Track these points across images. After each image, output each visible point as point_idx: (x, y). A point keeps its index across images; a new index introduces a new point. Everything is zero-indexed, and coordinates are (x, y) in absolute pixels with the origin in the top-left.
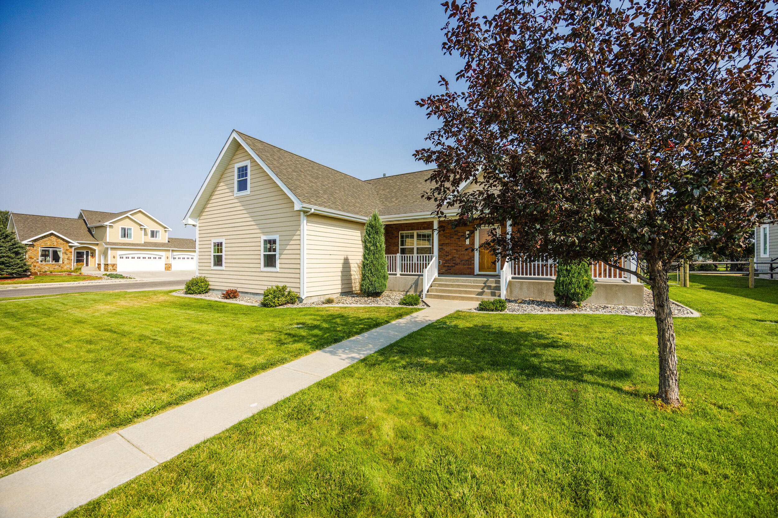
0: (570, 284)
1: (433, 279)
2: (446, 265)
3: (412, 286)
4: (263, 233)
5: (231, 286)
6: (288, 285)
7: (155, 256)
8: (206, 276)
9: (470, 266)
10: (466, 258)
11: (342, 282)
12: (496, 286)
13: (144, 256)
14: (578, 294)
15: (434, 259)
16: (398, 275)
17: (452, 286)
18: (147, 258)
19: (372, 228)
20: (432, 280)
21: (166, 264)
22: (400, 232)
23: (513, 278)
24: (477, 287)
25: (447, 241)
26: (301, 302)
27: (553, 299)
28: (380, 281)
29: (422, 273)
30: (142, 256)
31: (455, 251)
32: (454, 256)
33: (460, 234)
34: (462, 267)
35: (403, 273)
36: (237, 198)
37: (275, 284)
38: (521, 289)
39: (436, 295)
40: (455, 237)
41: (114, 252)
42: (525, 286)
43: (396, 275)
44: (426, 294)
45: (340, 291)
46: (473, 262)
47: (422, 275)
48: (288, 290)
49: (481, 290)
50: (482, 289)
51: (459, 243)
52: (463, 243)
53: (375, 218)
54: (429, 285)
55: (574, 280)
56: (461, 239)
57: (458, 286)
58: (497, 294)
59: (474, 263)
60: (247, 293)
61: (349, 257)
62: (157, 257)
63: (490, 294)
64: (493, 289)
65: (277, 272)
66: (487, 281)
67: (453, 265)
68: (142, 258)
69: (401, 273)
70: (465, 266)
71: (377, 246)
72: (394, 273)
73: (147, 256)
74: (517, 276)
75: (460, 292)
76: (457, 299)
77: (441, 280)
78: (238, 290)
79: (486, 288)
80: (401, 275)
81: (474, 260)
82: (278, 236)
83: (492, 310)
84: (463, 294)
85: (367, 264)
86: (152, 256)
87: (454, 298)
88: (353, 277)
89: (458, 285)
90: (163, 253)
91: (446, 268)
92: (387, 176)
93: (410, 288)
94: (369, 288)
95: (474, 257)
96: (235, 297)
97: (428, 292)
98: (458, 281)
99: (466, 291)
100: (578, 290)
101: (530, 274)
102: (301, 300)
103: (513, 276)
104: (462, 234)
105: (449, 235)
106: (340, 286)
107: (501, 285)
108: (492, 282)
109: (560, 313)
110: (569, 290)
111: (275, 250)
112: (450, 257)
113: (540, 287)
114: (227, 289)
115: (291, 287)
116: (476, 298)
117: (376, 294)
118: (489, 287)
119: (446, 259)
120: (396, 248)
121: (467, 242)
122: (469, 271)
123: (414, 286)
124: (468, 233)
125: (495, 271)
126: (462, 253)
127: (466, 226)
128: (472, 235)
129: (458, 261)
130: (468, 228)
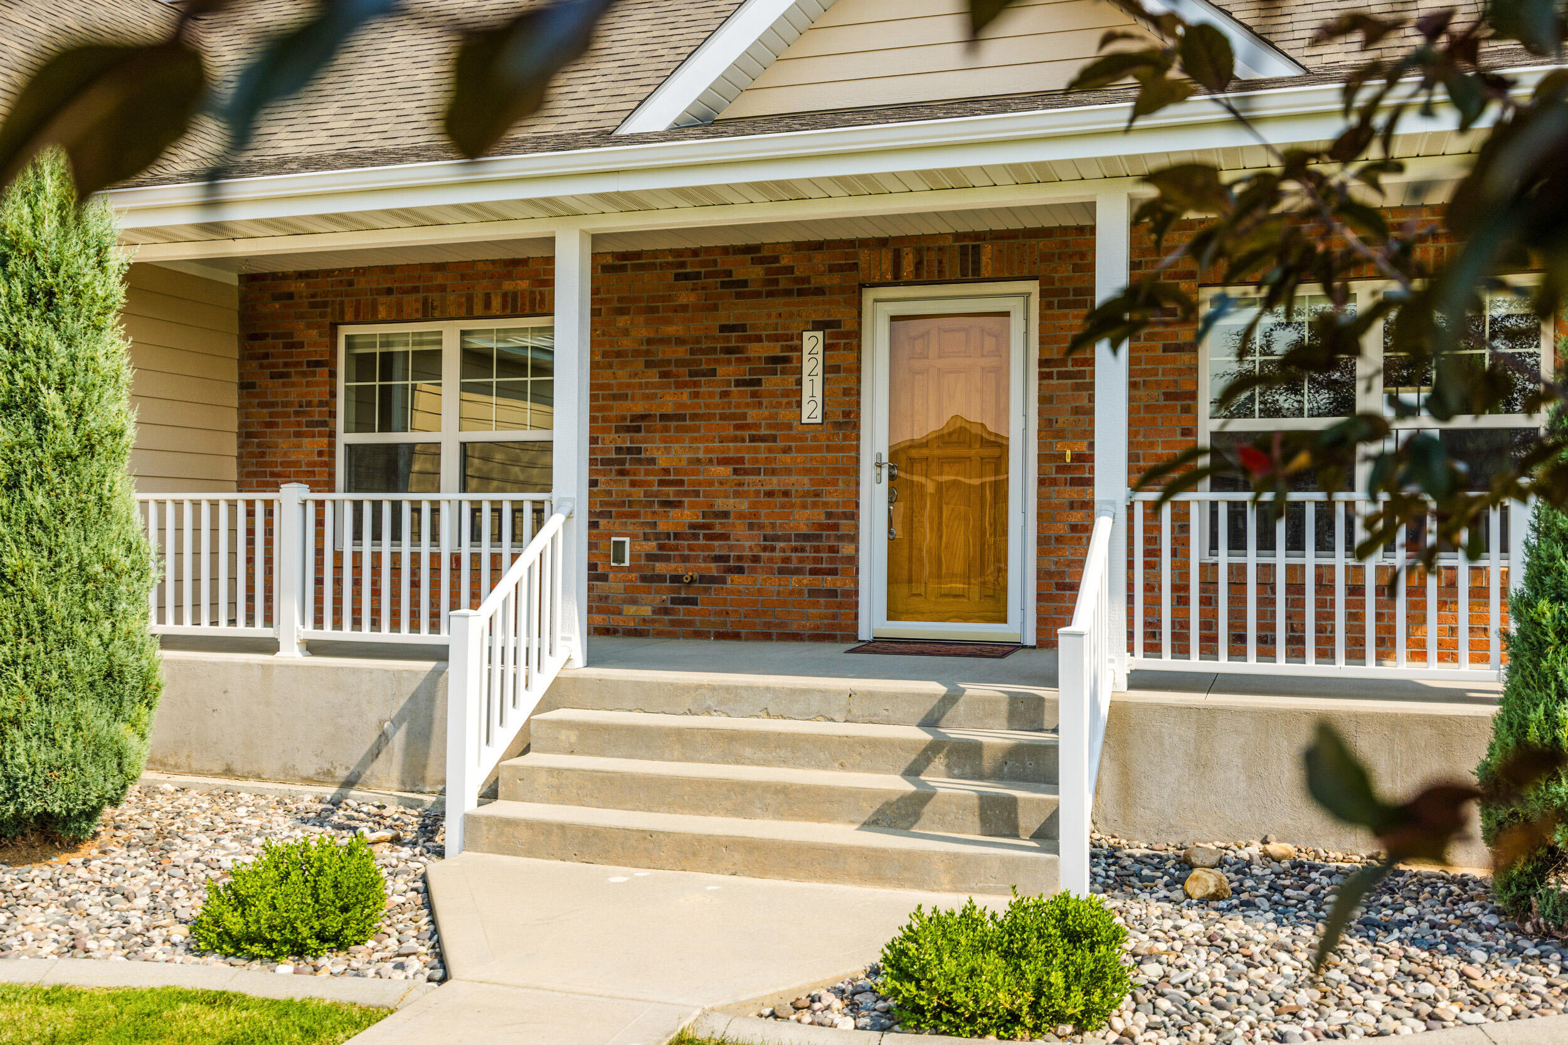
1: (541, 684)
2: (661, 567)
3: (384, 738)
9: (828, 582)
10: (802, 519)
12: (1017, 751)
15: (554, 523)
16: (291, 653)
20: (530, 699)
22: (345, 331)
23: (1138, 680)
24: (877, 753)
25: (671, 400)
28: (60, 716)
31: (725, 471)
32: (721, 504)
33: (758, 350)
34: (772, 584)
35: (327, 633)
38: (1201, 765)
39: (549, 826)
40: (728, 371)
43: (270, 646)
44: (470, 821)
46: (846, 549)
49: (900, 786)
50: (912, 772)
51: (753, 415)
52: (784, 415)
54: (505, 737)
56: (771, 383)
58: (1029, 821)
59: (853, 560)
63: (974, 820)
64: (997, 775)
66: (950, 700)
67: (713, 569)
69: (310, 632)
70: (793, 581)
71: (40, 421)
72: (259, 630)
74: (1167, 662)
76: (713, 865)
77: (606, 696)
79: (939, 763)
80: (313, 648)
81: (854, 539)
84: (766, 811)
89: (732, 737)
91: (662, 595)
93: (375, 753)
95: (854, 516)
97: (490, 794)
98: (729, 699)
99: (783, 791)
103: (1142, 662)
104: (776, 349)
105: (681, 352)
107: (1064, 741)
108: (983, 712)
112: (685, 516)
116: (862, 853)
118: (966, 758)
119: (662, 528)
120: (312, 445)
121: (811, 410)
122: (816, 614)
123: (399, 739)
124: (812, 343)
125: (1001, 617)
126: (773, 483)
127: (804, 290)
128: (842, 357)
129: (746, 542)
130: (818, 310)
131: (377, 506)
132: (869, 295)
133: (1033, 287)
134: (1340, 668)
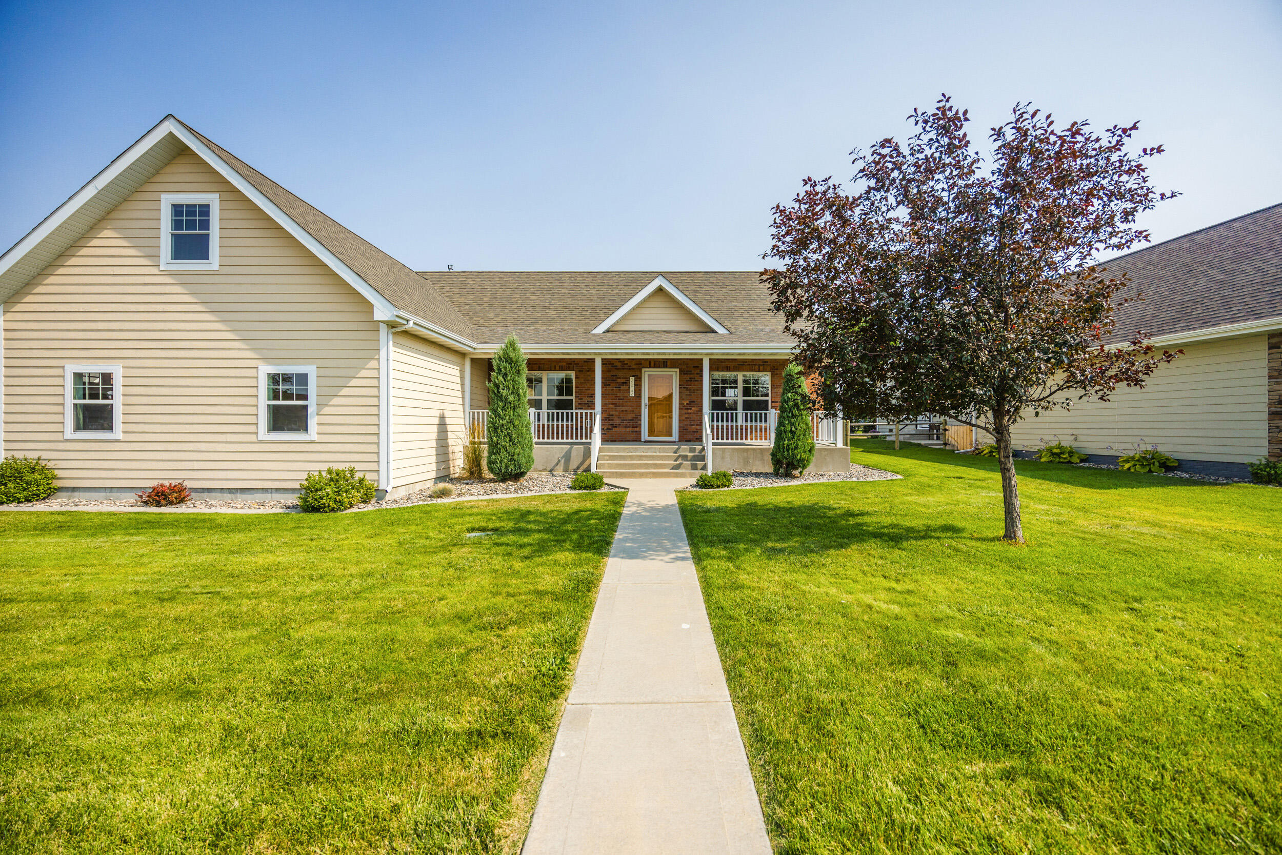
0: (796, 448)
3: (559, 461)
4: (265, 359)
5: (168, 478)
6: (358, 466)
8: (45, 455)
9: (635, 429)
10: (630, 416)
11: (437, 459)
14: (803, 460)
15: (598, 417)
17: (631, 458)
19: (510, 364)
20: (598, 451)
24: (668, 458)
26: (382, 498)
27: (770, 469)
29: (588, 440)
31: (612, 406)
32: (611, 413)
33: (620, 381)
34: (623, 430)
36: (171, 274)
37: (324, 467)
39: (613, 473)
40: (612, 385)
42: (727, 455)
45: (433, 475)
46: (639, 423)
47: (590, 443)
48: (358, 476)
49: (674, 463)
50: (676, 460)
51: (618, 394)
52: (626, 394)
53: (512, 345)
55: (800, 443)
56: (622, 387)
57: (640, 458)
58: (699, 467)
59: (640, 425)
60: (209, 490)
61: (447, 414)
63: (690, 467)
64: (692, 460)
65: (312, 442)
66: (679, 449)
67: (610, 427)
70: (630, 430)
71: (519, 395)
75: (647, 466)
76: (646, 477)
78: (189, 484)
79: (680, 459)
80: (536, 443)
81: (641, 421)
82: (314, 367)
83: (718, 487)
84: (652, 468)
85: (503, 425)
87: (642, 475)
88: (450, 450)
89: (641, 456)
92: (455, 269)
93: (557, 464)
94: (507, 467)
95: (640, 416)
96: (182, 501)
98: (636, 450)
99: (655, 464)
100: (804, 456)
101: (737, 439)
102: (381, 494)
103: (712, 441)
104: (624, 381)
106: (434, 467)
107: (707, 454)
108: (685, 450)
109: (787, 484)
110: (794, 456)
111: (305, 397)
112: (604, 416)
113: (745, 454)
114: (155, 483)
115: (363, 469)
116: (673, 473)
117: (517, 476)
118: (685, 458)
121: (632, 393)
122: (633, 436)
123: (563, 461)
124: (632, 379)
125: (671, 435)
126: (624, 409)
127: (630, 368)
128: (638, 383)
129: (617, 421)
130: (632, 372)
131: (562, 413)
132: (643, 370)
133: (678, 370)
134: (744, 441)
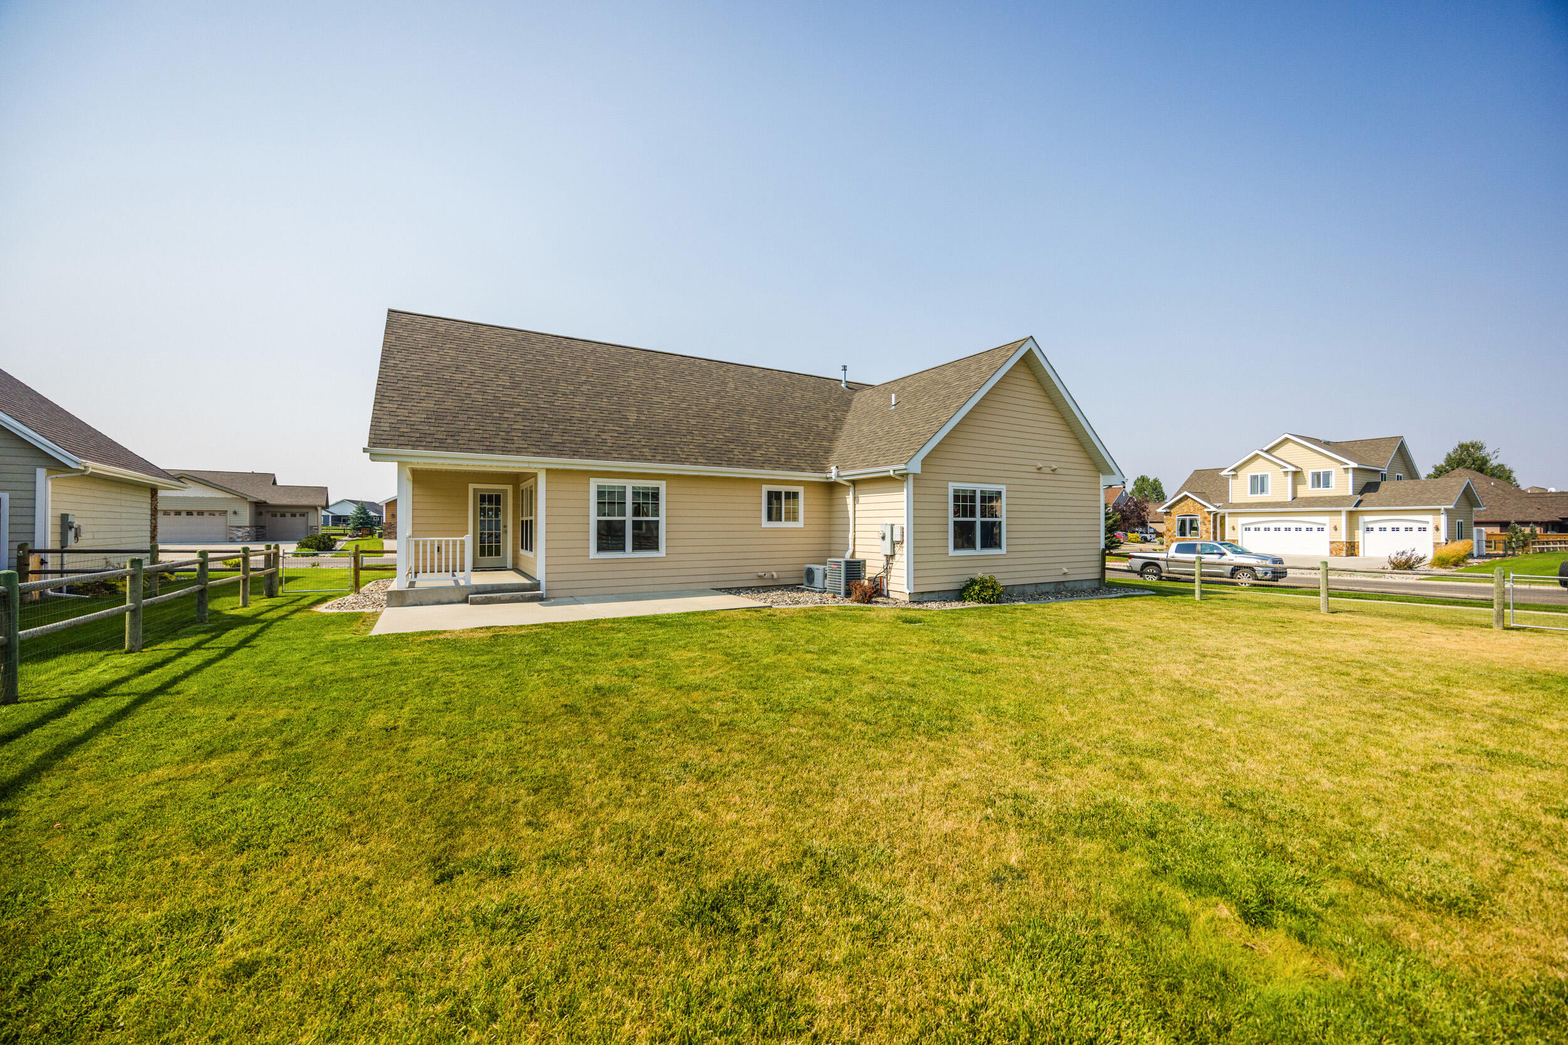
7: (1309, 526)
13: (1288, 525)
18: (1293, 529)
21: (1332, 543)
30: (1282, 526)
41: (1232, 519)
62: (1315, 527)
68: (1282, 529)
73: (1293, 526)
86: (1304, 526)
90: (1324, 520)
